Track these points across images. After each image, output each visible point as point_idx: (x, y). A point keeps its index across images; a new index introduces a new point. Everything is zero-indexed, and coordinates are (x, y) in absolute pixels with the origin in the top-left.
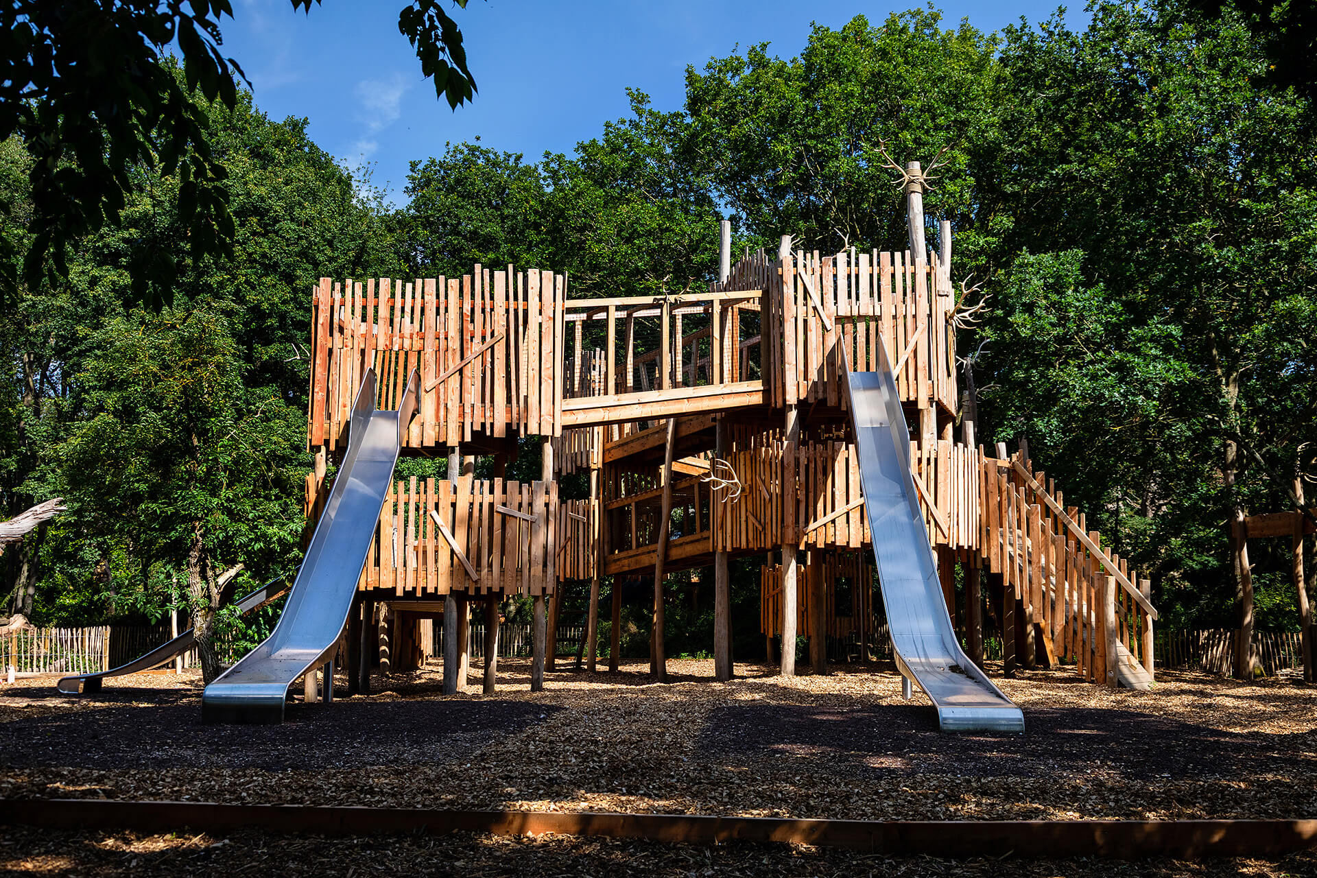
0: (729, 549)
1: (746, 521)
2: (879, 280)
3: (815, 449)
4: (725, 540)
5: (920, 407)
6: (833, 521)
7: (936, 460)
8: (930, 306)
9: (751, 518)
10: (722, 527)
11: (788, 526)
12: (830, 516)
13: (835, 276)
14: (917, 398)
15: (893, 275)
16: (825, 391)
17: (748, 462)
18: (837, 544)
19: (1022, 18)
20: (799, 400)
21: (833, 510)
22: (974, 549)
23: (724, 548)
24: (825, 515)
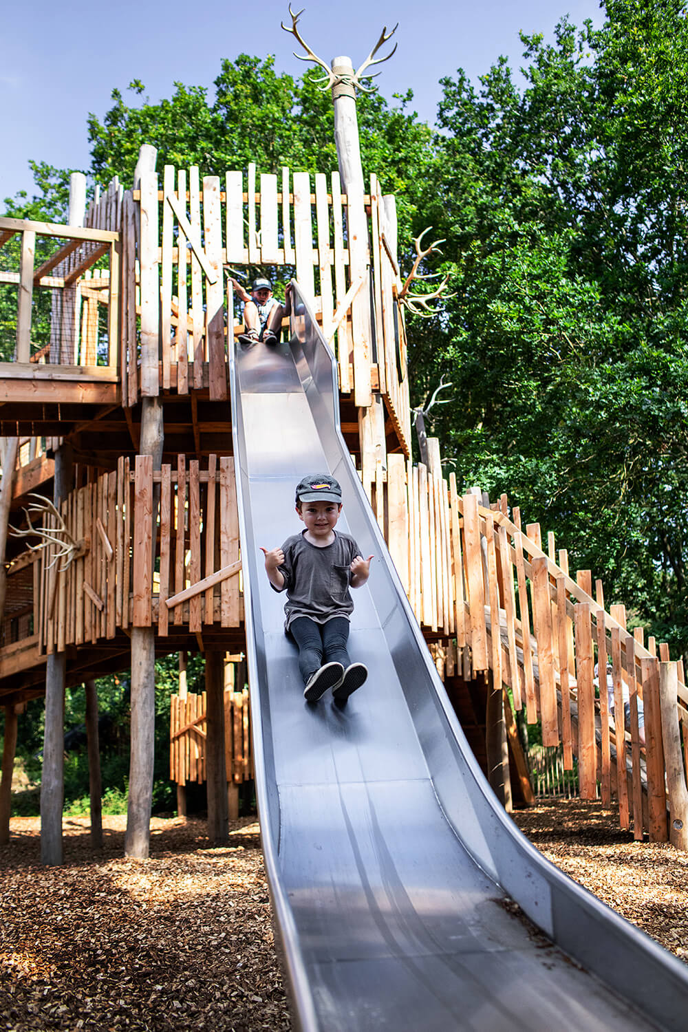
0: (60, 649)
1: (83, 599)
2: (292, 213)
3: (188, 468)
4: (55, 634)
5: (358, 403)
6: (217, 588)
7: (385, 485)
8: (372, 254)
9: (89, 592)
10: (52, 616)
11: (139, 596)
12: (212, 579)
13: (224, 205)
14: (353, 391)
15: (314, 207)
16: (205, 377)
17: (88, 506)
18: (224, 625)
19: (460, 71)
20: (162, 390)
21: (217, 567)
22: (447, 633)
23: (55, 646)
24: (203, 576)
